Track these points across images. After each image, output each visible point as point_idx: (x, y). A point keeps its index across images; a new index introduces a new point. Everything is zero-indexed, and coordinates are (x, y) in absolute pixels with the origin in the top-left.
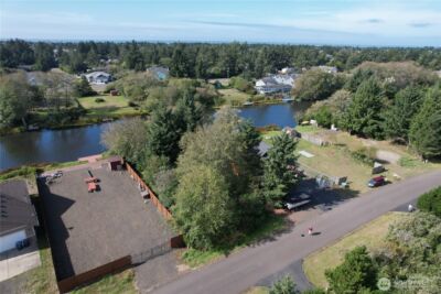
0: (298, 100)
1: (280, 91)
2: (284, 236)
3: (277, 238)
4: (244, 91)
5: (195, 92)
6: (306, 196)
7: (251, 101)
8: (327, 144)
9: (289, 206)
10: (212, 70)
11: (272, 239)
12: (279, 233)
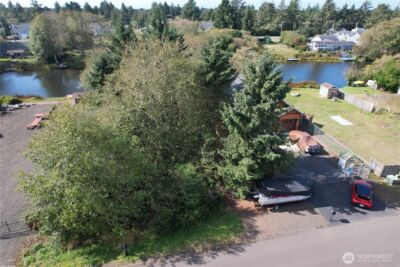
0: (360, 60)
1: (339, 48)
2: (222, 256)
3: (206, 258)
4: (293, 46)
5: (231, 41)
6: (302, 188)
7: (297, 56)
8: (382, 111)
9: (263, 200)
10: (268, 27)
11: (196, 259)
12: (217, 248)
